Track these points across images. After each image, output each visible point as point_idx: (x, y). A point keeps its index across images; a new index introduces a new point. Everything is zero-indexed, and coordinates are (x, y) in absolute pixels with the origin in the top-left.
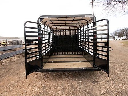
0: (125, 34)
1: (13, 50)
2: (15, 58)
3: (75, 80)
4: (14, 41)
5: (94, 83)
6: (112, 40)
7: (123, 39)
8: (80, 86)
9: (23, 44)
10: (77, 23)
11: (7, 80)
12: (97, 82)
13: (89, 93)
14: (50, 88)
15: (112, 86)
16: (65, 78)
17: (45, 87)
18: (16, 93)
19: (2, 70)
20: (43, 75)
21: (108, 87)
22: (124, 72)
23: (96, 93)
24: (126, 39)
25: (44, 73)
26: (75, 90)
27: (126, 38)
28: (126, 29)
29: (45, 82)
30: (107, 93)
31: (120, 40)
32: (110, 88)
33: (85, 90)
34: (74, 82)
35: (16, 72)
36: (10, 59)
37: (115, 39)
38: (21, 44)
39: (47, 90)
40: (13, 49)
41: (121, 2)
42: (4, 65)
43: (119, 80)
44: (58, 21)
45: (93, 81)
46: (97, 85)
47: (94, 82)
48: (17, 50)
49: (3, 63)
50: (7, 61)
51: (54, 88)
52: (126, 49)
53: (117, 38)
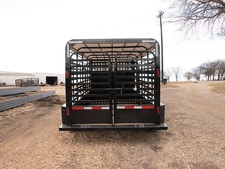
0: (217, 71)
1: (23, 95)
2: (26, 109)
3: (125, 145)
4: (25, 80)
5: (155, 151)
6: (195, 80)
7: (213, 80)
8: (132, 154)
9: (40, 85)
10: (131, 52)
11: (13, 143)
12: (160, 148)
13: (145, 165)
14: (84, 156)
15: (183, 156)
16: (109, 141)
17: (74, 155)
18: (27, 162)
19: (4, 127)
20: (73, 136)
21: (176, 156)
22: (206, 134)
23: (157, 165)
24: (218, 80)
25: (74, 134)
26: (122, 161)
27: (219, 77)
28: (218, 62)
29: (75, 146)
30: (174, 165)
31: (208, 80)
32: (181, 157)
33: (139, 160)
34: (123, 148)
35: (29, 131)
36: (18, 109)
37: (201, 80)
38: (36, 85)
39: (78, 160)
40: (23, 93)
41: (205, 17)
42: (8, 119)
43: (196, 145)
44: (100, 48)
45: (154, 147)
46: (160, 153)
47: (155, 149)
48: (30, 95)
49: (7, 115)
50: (13, 112)
51: (89, 157)
52: (216, 96)
53: (203, 77)
